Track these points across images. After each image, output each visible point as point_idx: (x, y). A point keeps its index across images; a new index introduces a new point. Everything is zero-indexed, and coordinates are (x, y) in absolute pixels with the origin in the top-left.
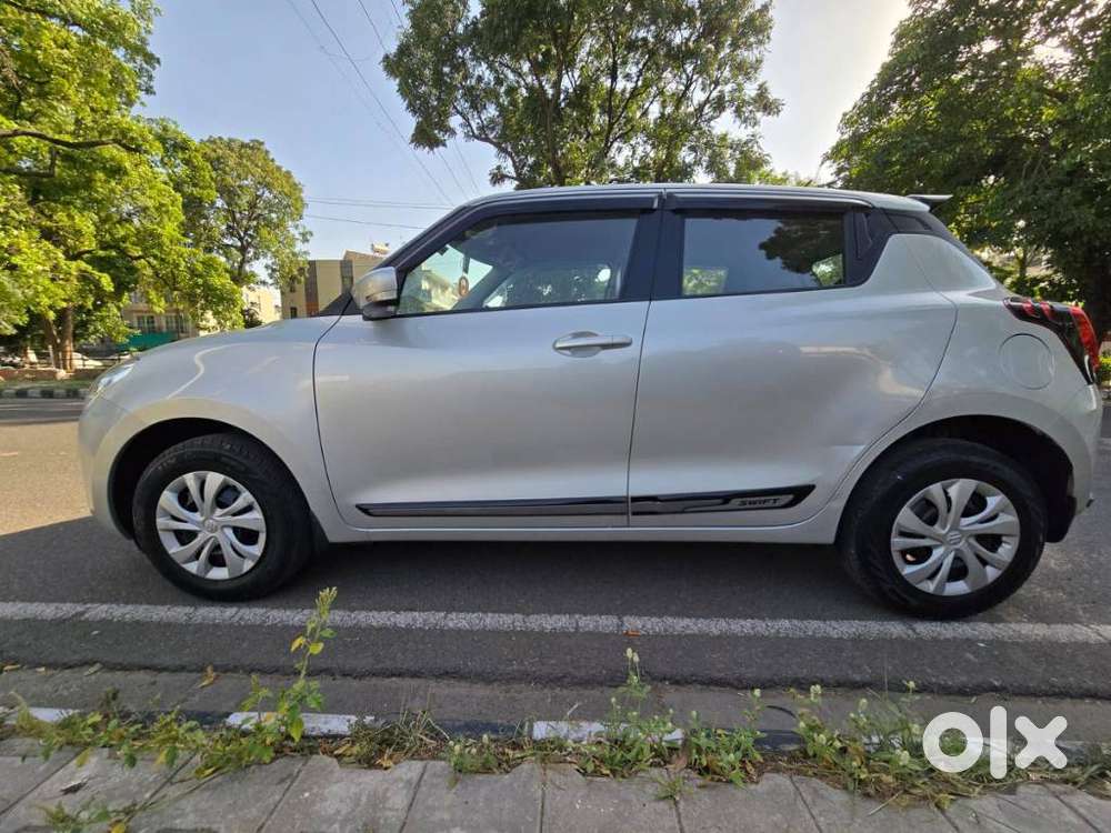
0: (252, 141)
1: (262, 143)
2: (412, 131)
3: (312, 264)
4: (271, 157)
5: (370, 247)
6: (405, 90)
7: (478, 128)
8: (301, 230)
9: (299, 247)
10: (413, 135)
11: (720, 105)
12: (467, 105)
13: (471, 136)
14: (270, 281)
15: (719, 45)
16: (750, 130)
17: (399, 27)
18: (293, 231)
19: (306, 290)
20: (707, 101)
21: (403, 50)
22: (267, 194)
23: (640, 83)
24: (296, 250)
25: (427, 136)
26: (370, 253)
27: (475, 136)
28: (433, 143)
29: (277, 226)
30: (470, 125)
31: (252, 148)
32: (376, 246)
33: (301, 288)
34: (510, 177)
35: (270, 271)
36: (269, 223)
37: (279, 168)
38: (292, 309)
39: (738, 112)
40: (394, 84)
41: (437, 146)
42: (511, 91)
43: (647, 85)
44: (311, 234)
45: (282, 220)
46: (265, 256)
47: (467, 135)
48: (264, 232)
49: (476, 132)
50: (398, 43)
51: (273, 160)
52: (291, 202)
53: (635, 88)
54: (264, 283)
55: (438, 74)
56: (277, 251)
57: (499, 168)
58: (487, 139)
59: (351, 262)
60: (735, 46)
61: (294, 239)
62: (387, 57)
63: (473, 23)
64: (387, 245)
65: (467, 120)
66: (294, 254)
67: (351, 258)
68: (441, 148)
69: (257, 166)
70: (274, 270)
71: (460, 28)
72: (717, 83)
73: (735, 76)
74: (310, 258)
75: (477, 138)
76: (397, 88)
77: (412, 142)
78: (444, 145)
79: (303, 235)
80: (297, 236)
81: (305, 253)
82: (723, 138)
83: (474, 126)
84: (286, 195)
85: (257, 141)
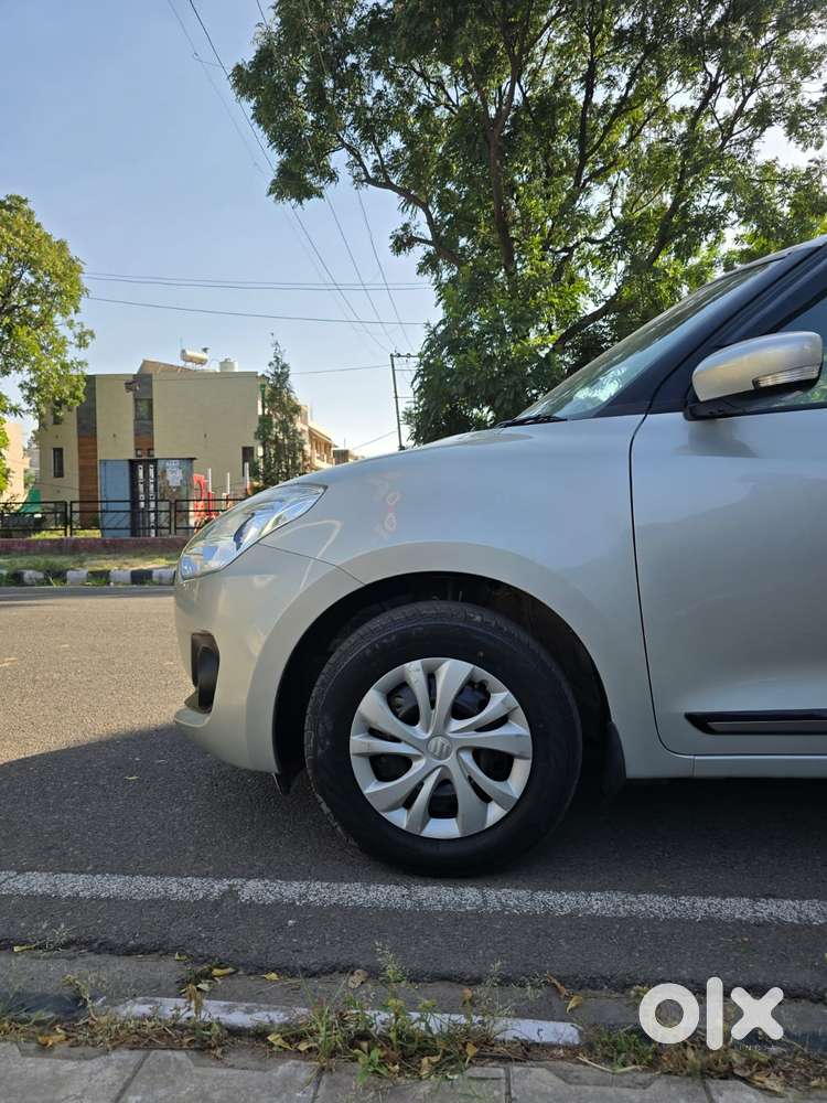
0: (9, 198)
1: (25, 201)
2: (272, 176)
3: (90, 379)
4: (37, 220)
5: (179, 352)
6: (263, 116)
7: (376, 169)
8: (78, 330)
9: (72, 354)
10: (274, 183)
11: (762, 118)
12: (356, 135)
13: (363, 180)
14: (25, 406)
15: (758, 28)
16: (812, 153)
17: (259, 25)
18: (64, 331)
19: (79, 422)
20: (739, 113)
21: (265, 58)
22: (26, 275)
23: (631, 92)
24: (68, 360)
25: (294, 183)
26: (181, 364)
27: (369, 180)
28: (303, 192)
29: (40, 324)
30: (362, 164)
31: (9, 208)
32: (189, 353)
33: (70, 419)
34: (421, 241)
35: (26, 392)
36: (27, 320)
37: (47, 237)
38: (55, 450)
39: (793, 128)
40: (248, 106)
41: (309, 197)
42: (425, 111)
43: (643, 95)
44: (93, 336)
45: (47, 315)
46: (19, 370)
47: (357, 180)
48: (21, 332)
49: (371, 173)
50: (257, 47)
51: (38, 226)
52: (64, 286)
53: (624, 99)
54: (15, 410)
55: (316, 90)
56: (39, 361)
57: (406, 227)
58: (388, 185)
59: (150, 376)
60: (784, 27)
61: (63, 343)
62: (239, 68)
63: (372, 13)
64: (205, 350)
65: (358, 157)
66: (64, 366)
67: (149, 370)
68: (315, 200)
69: (17, 234)
70: (32, 390)
71: (351, 23)
72: (754, 85)
73: (785, 72)
74: (89, 371)
75: (374, 182)
76: (252, 112)
77: (271, 192)
78: (321, 196)
79: (81, 337)
80: (70, 338)
81: (80, 363)
82: (768, 168)
83: (369, 165)
84: (58, 276)
85: (18, 198)
